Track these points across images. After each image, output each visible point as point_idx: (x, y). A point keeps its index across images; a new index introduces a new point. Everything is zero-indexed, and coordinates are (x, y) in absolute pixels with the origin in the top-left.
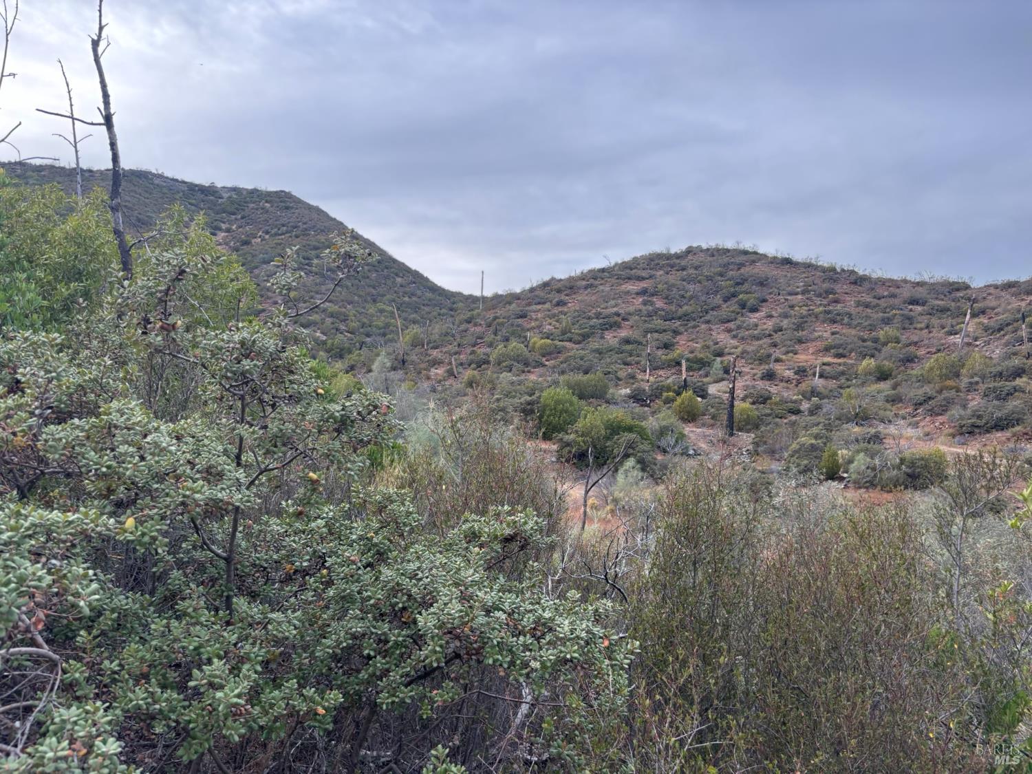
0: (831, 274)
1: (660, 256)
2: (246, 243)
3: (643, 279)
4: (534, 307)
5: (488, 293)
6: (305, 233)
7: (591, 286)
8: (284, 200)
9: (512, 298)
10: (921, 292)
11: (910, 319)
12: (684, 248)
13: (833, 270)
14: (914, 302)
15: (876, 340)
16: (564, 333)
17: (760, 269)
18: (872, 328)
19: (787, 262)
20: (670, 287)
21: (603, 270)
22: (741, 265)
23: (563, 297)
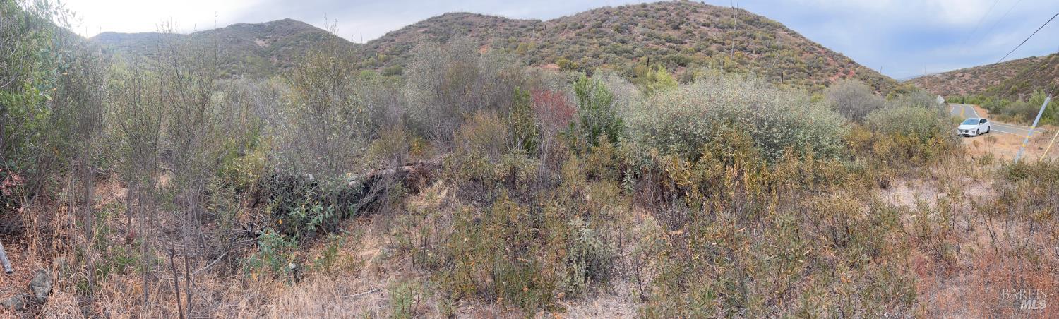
0: (496, 19)
1: (433, 18)
2: (275, 41)
3: (424, 27)
4: (382, 43)
5: (365, 42)
6: (296, 32)
7: (405, 32)
8: (288, 22)
9: (376, 41)
10: (525, 24)
11: (521, 33)
12: (443, 14)
13: (496, 17)
14: (523, 27)
15: (508, 42)
16: (392, 51)
17: (470, 19)
18: (508, 37)
19: (480, 15)
20: (436, 29)
21: (410, 26)
22: (463, 18)
23: (394, 38)
